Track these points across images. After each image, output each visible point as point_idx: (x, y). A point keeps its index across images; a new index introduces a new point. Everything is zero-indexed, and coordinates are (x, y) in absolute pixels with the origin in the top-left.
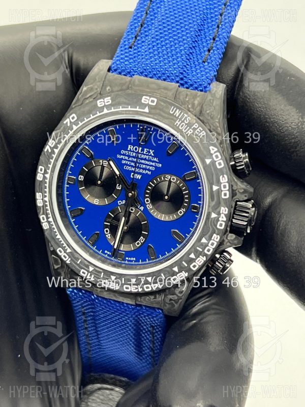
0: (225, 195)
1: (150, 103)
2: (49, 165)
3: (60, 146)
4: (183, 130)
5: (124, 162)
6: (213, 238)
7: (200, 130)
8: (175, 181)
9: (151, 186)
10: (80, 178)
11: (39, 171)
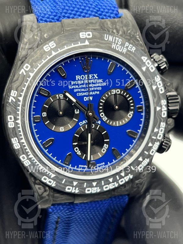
0: (162, 90)
1: (88, 37)
2: (18, 112)
3: (23, 94)
4: (120, 50)
5: (76, 90)
6: (161, 126)
7: (131, 46)
8: (119, 92)
9: (102, 102)
10: (44, 115)
11: (9, 120)
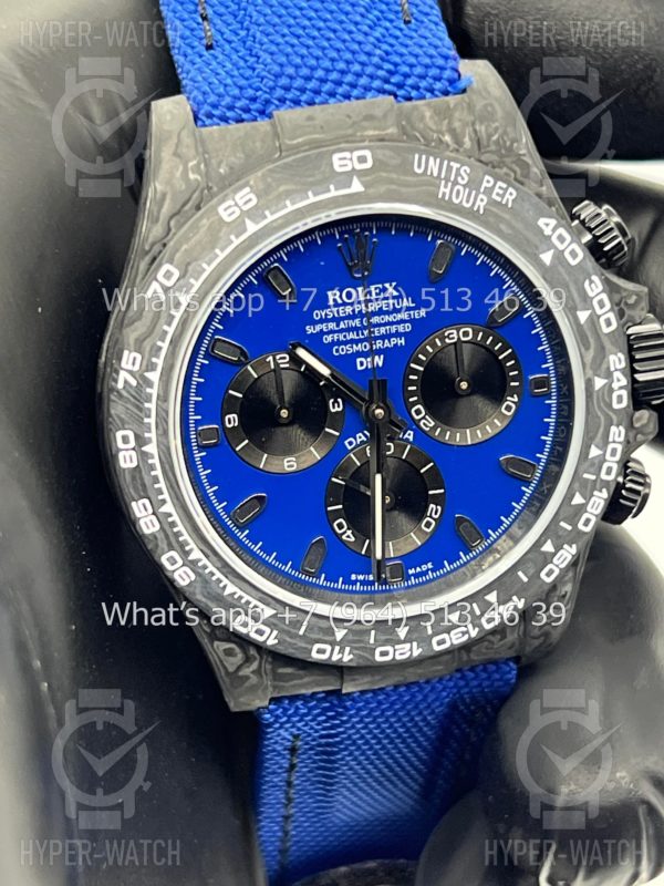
0: (608, 323)
1: (359, 167)
2: (146, 420)
3: (160, 362)
4: (465, 204)
5: (329, 339)
6: (611, 439)
7: (500, 188)
8: (471, 336)
9: (415, 372)
10: (230, 423)
11: (120, 444)
